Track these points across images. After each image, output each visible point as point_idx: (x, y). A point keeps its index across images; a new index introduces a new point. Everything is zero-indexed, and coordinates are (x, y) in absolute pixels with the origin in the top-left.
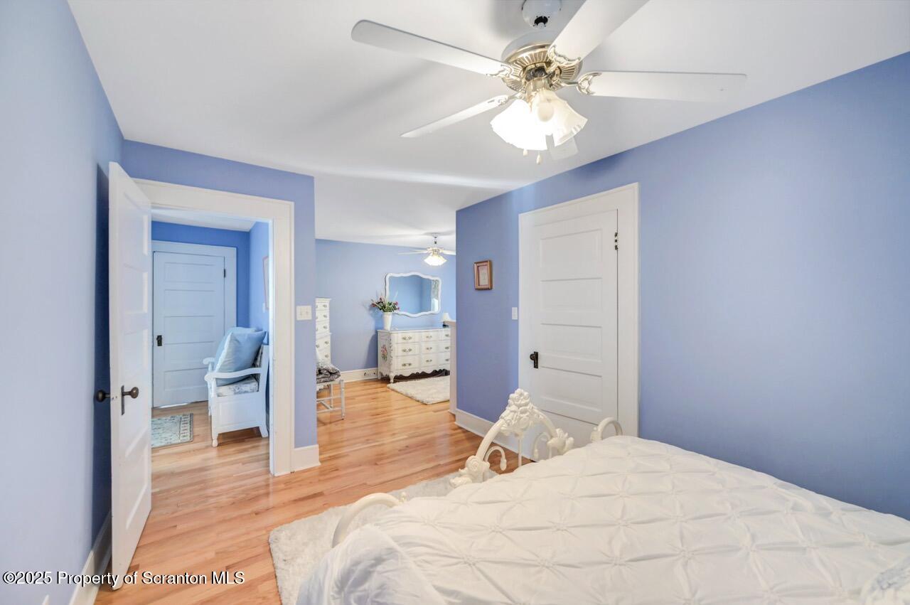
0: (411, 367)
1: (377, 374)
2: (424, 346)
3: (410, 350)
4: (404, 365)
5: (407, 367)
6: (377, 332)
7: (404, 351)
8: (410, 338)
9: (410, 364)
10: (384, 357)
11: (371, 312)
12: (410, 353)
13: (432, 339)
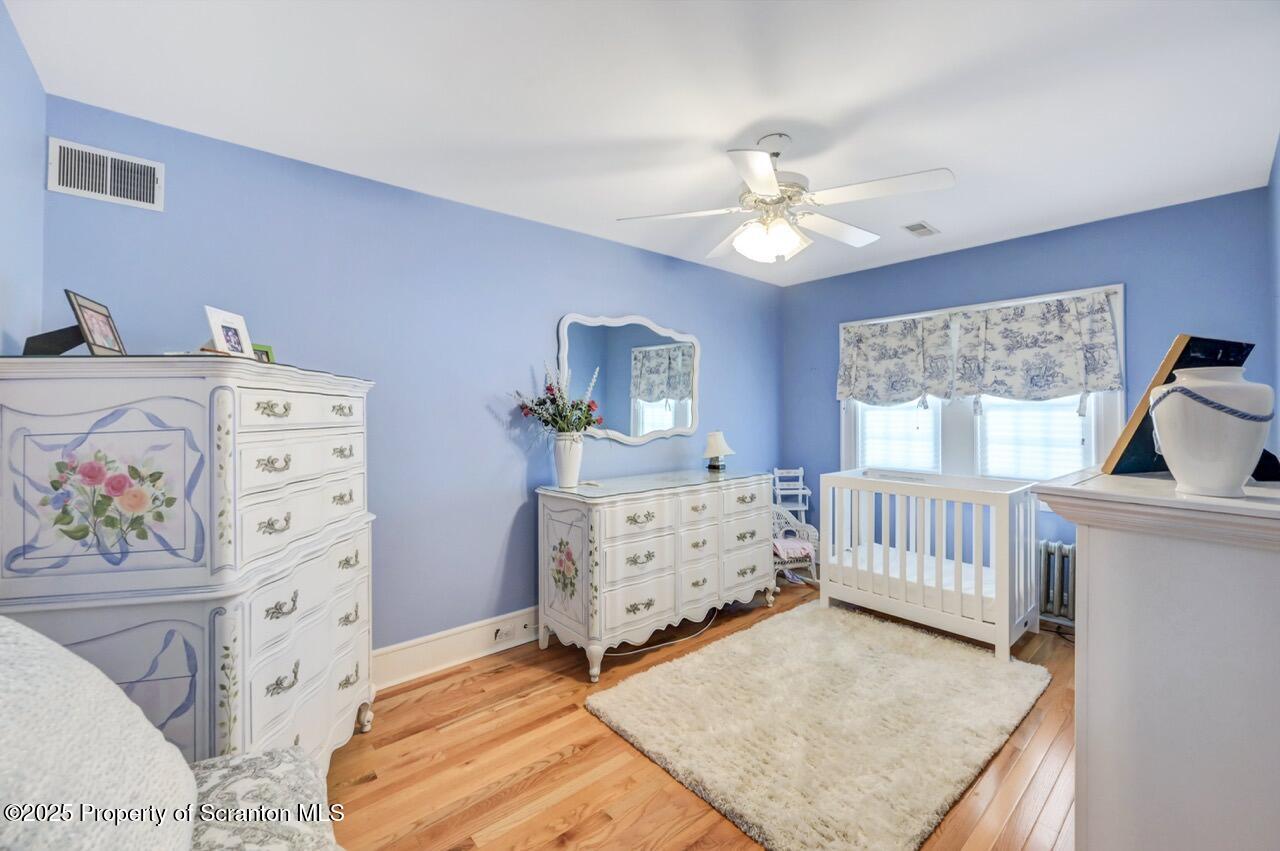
0: (653, 609)
1: (537, 630)
2: (686, 536)
3: (649, 556)
4: (633, 609)
5: (643, 613)
6: (534, 497)
7: (634, 561)
8: (649, 516)
9: (649, 605)
10: (566, 583)
11: (517, 431)
12: (651, 565)
13: (706, 514)
